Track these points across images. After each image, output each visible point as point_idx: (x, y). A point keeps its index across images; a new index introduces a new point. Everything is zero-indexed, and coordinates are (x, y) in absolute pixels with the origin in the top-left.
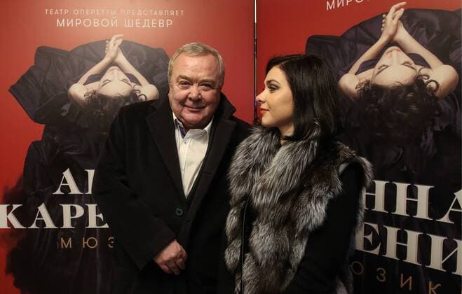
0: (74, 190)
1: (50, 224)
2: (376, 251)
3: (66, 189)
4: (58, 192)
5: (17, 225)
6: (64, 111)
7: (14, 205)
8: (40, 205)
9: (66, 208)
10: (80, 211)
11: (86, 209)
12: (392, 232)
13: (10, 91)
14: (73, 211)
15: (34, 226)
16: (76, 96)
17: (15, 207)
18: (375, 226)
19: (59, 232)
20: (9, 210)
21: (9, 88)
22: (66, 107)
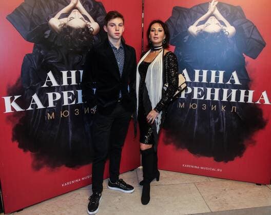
0: (55, 84)
1: (40, 106)
2: (202, 98)
3: (50, 83)
4: (45, 86)
5: (18, 109)
6: (46, 35)
7: (15, 97)
8: (33, 94)
9: (50, 95)
10: (58, 96)
11: (62, 95)
12: (209, 90)
13: (7, 18)
14: (54, 96)
15: (30, 108)
16: (54, 26)
17: (16, 97)
18: (202, 88)
19: (46, 110)
20: (12, 100)
21: (6, 16)
22: (48, 32)
